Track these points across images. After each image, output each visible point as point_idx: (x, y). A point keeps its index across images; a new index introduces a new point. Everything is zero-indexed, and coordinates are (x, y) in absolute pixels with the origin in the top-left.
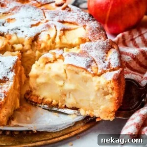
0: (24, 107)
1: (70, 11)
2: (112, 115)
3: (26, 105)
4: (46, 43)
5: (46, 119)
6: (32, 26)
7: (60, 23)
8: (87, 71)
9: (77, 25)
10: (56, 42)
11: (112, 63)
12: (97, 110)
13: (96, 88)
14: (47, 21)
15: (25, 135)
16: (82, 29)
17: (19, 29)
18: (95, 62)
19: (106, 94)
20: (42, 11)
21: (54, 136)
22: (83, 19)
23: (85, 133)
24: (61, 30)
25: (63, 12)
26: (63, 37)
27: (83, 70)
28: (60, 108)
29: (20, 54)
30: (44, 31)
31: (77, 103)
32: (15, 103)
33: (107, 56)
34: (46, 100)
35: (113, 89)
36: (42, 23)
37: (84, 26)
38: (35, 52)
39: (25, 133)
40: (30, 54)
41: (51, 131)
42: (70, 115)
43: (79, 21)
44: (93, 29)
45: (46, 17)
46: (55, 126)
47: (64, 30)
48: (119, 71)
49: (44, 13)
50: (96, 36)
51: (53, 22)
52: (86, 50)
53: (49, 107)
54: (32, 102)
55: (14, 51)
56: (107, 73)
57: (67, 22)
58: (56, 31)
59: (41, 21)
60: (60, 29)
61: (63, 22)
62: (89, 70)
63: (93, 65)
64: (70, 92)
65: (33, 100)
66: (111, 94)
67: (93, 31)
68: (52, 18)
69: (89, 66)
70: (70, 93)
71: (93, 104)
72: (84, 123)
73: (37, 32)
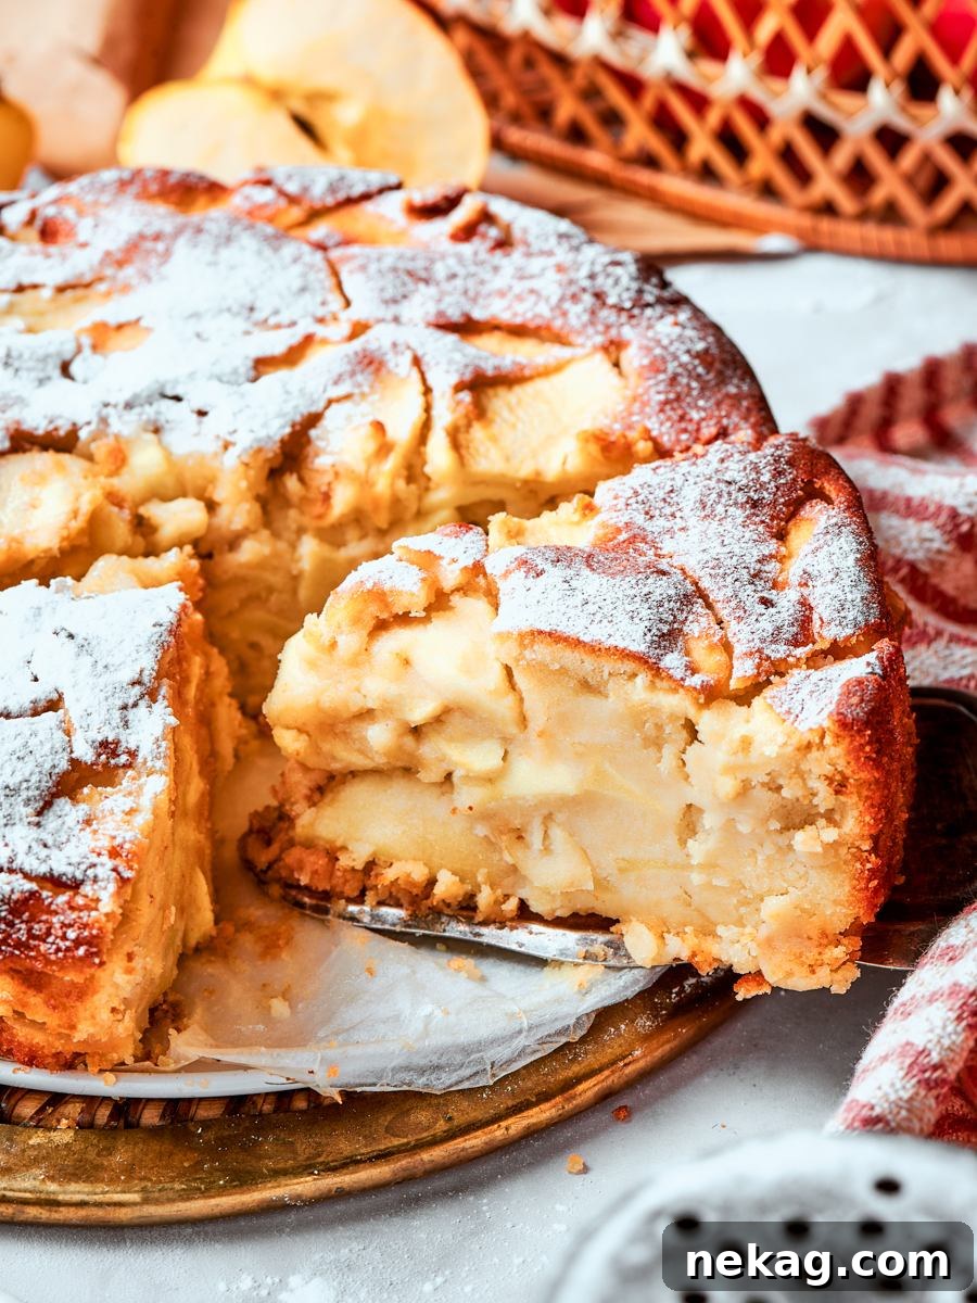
0: (247, 926)
1: (504, 244)
2: (839, 952)
3: (258, 912)
4: (365, 483)
5: (402, 1002)
6: (262, 365)
7: (451, 339)
8: (656, 671)
9: (560, 339)
10: (428, 469)
11: (823, 609)
12: (740, 923)
13: (728, 786)
14: (359, 329)
15: (263, 1124)
16: (601, 363)
17: (178, 399)
18: (709, 606)
19: (797, 818)
20: (318, 256)
21: (460, 1120)
22: (599, 296)
23: (663, 1080)
24: (459, 387)
25: (460, 259)
26: (478, 432)
27: (629, 666)
28: (485, 923)
29: (195, 564)
30: (348, 397)
31: (601, 884)
32: (185, 908)
33: (782, 559)
34: (390, 875)
35: (840, 786)
36: (324, 341)
37: (613, 349)
38: (293, 546)
39: (267, 1108)
40: (262, 564)
41: (440, 1083)
42: (559, 964)
43: (577, 313)
44: (672, 367)
45: (348, 303)
46: (466, 1050)
47: (480, 386)
48: (871, 657)
49: (335, 273)
50: (695, 415)
51: (403, 334)
52: (640, 519)
53: (415, 918)
54: (298, 887)
55: (152, 551)
56: (796, 676)
57: (493, 327)
58: (427, 391)
59: (320, 331)
60: (454, 379)
61: (466, 328)
62: (673, 661)
63: (697, 624)
64: (550, 811)
65: (304, 880)
66: (830, 817)
67: (673, 380)
68: (395, 301)
69: (669, 637)
70: (548, 818)
71: (709, 886)
72: (654, 1011)
73: (299, 408)
